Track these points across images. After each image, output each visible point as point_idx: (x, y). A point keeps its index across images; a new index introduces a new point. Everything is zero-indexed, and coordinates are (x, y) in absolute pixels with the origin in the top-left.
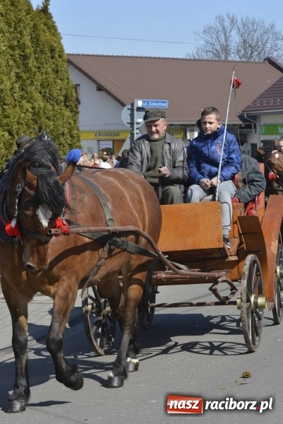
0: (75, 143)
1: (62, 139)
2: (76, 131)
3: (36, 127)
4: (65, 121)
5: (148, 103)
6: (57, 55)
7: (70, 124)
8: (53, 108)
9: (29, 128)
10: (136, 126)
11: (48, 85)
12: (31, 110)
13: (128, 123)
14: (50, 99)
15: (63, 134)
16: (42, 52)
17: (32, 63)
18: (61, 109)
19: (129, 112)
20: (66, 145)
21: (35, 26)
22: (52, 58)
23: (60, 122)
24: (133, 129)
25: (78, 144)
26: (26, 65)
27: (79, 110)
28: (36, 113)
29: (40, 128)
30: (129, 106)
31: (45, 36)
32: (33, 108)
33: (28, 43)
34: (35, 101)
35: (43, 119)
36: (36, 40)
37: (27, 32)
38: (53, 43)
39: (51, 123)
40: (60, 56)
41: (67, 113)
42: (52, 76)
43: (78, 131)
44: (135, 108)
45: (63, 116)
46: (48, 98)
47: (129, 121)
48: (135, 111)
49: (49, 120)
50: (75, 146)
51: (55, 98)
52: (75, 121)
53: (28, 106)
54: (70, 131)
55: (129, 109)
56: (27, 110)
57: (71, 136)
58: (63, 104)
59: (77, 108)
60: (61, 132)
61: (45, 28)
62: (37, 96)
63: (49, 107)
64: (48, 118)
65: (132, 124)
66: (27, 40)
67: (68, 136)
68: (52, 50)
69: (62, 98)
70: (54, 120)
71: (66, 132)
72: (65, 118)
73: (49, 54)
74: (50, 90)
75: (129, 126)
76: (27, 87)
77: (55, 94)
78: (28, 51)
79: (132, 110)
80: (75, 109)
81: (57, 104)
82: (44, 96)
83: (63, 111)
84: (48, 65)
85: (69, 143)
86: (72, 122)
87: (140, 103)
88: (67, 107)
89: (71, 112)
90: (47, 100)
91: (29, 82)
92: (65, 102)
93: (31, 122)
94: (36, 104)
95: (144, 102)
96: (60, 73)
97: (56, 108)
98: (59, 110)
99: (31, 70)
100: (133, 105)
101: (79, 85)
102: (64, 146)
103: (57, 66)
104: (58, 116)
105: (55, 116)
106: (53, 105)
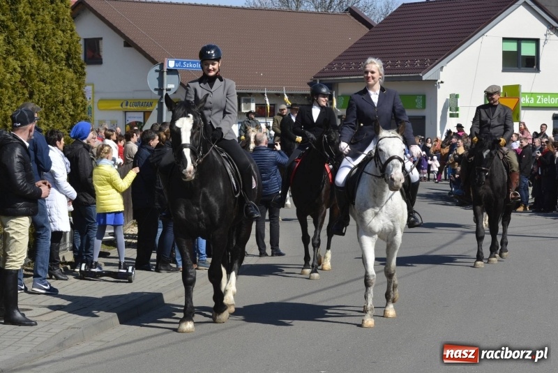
0: (79, 114)
1: (61, 108)
2: (81, 99)
3: (26, 91)
4: (66, 85)
5: (182, 64)
7: (73, 89)
8: (51, 67)
9: (16, 92)
11: (44, 38)
12: (19, 69)
13: (156, 89)
14: (47, 56)
15: (63, 102)
17: (23, 8)
18: (61, 70)
19: (157, 75)
20: (67, 116)
23: (59, 87)
24: (162, 98)
25: (83, 115)
26: (14, 11)
27: (85, 70)
28: (26, 74)
29: (31, 94)
30: (157, 68)
32: (22, 67)
34: (26, 57)
35: (36, 82)
39: (48, 87)
41: (70, 74)
42: (51, 26)
43: (84, 98)
44: (165, 70)
45: (64, 78)
46: (43, 55)
47: (157, 87)
48: (165, 73)
49: (45, 83)
50: (79, 118)
51: (53, 54)
52: (80, 85)
53: (16, 64)
54: (73, 97)
55: (156, 71)
56: (14, 69)
57: (74, 105)
58: (64, 63)
59: (83, 68)
60: (60, 98)
62: (29, 51)
63: (45, 66)
64: (43, 80)
65: (160, 90)
67: (70, 104)
69: (62, 55)
70: (51, 83)
71: (67, 98)
72: (66, 80)
74: (47, 44)
75: (156, 93)
76: (15, 39)
77: (54, 50)
79: (161, 72)
80: (80, 70)
81: (57, 62)
82: (39, 51)
83: (64, 72)
84: (46, 12)
85: (71, 113)
86: (75, 86)
87: (172, 64)
88: (70, 66)
89: (75, 73)
90: (43, 57)
91: (17, 33)
92: (67, 59)
93: (19, 85)
94: (27, 62)
95: (176, 62)
96: (61, 23)
97: (54, 68)
98: (59, 71)
99: (21, 17)
100: (162, 65)
101: (101, 39)
102: (64, 118)
103: (57, 13)
104: (57, 78)
105: (53, 78)
106: (50, 64)
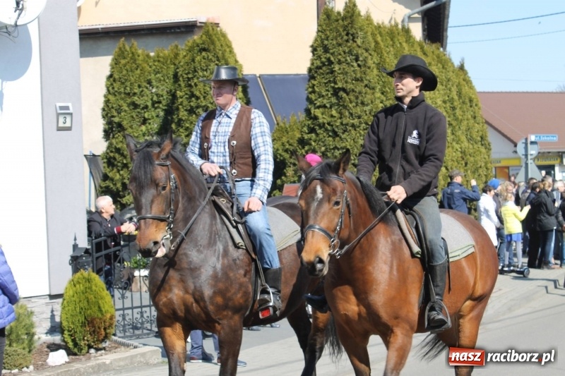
3: (463, 162)
4: (482, 156)
5: (540, 138)
6: (474, 105)
7: (485, 158)
9: (458, 163)
10: (529, 157)
12: (460, 150)
13: (523, 155)
15: (481, 167)
16: (464, 103)
17: (458, 112)
18: (479, 147)
19: (524, 145)
21: (459, 83)
22: (471, 106)
24: (527, 159)
26: (454, 115)
28: (463, 152)
29: (466, 164)
30: (524, 141)
31: (465, 89)
32: (461, 148)
33: (456, 97)
34: (462, 142)
35: (469, 156)
36: (460, 94)
37: (454, 89)
38: (471, 95)
39: (472, 159)
40: (476, 105)
41: (483, 150)
42: (472, 121)
44: (529, 142)
45: (480, 153)
46: (470, 139)
47: (524, 153)
48: (529, 144)
49: (472, 157)
51: (474, 138)
52: (489, 156)
53: (457, 146)
54: (486, 163)
55: (523, 143)
56: (457, 150)
57: (487, 168)
59: (490, 146)
60: (479, 166)
61: (465, 83)
62: (463, 138)
63: (471, 146)
65: (526, 155)
66: (454, 95)
67: (485, 169)
68: (471, 101)
69: (479, 139)
71: (483, 165)
72: (482, 154)
73: (469, 104)
74: (470, 133)
75: (523, 157)
76: (456, 131)
77: (474, 136)
78: (455, 104)
79: (526, 144)
80: (488, 146)
81: (476, 143)
83: (480, 149)
84: (468, 113)
86: (487, 157)
87: (533, 138)
88: (482, 145)
89: (486, 149)
91: (457, 127)
92: (481, 141)
93: (460, 159)
94: (463, 145)
95: (536, 137)
96: (477, 118)
97: (475, 147)
98: (477, 148)
99: (458, 118)
100: (526, 139)
103: (474, 113)
104: (477, 153)
105: (475, 153)
106: (472, 144)
